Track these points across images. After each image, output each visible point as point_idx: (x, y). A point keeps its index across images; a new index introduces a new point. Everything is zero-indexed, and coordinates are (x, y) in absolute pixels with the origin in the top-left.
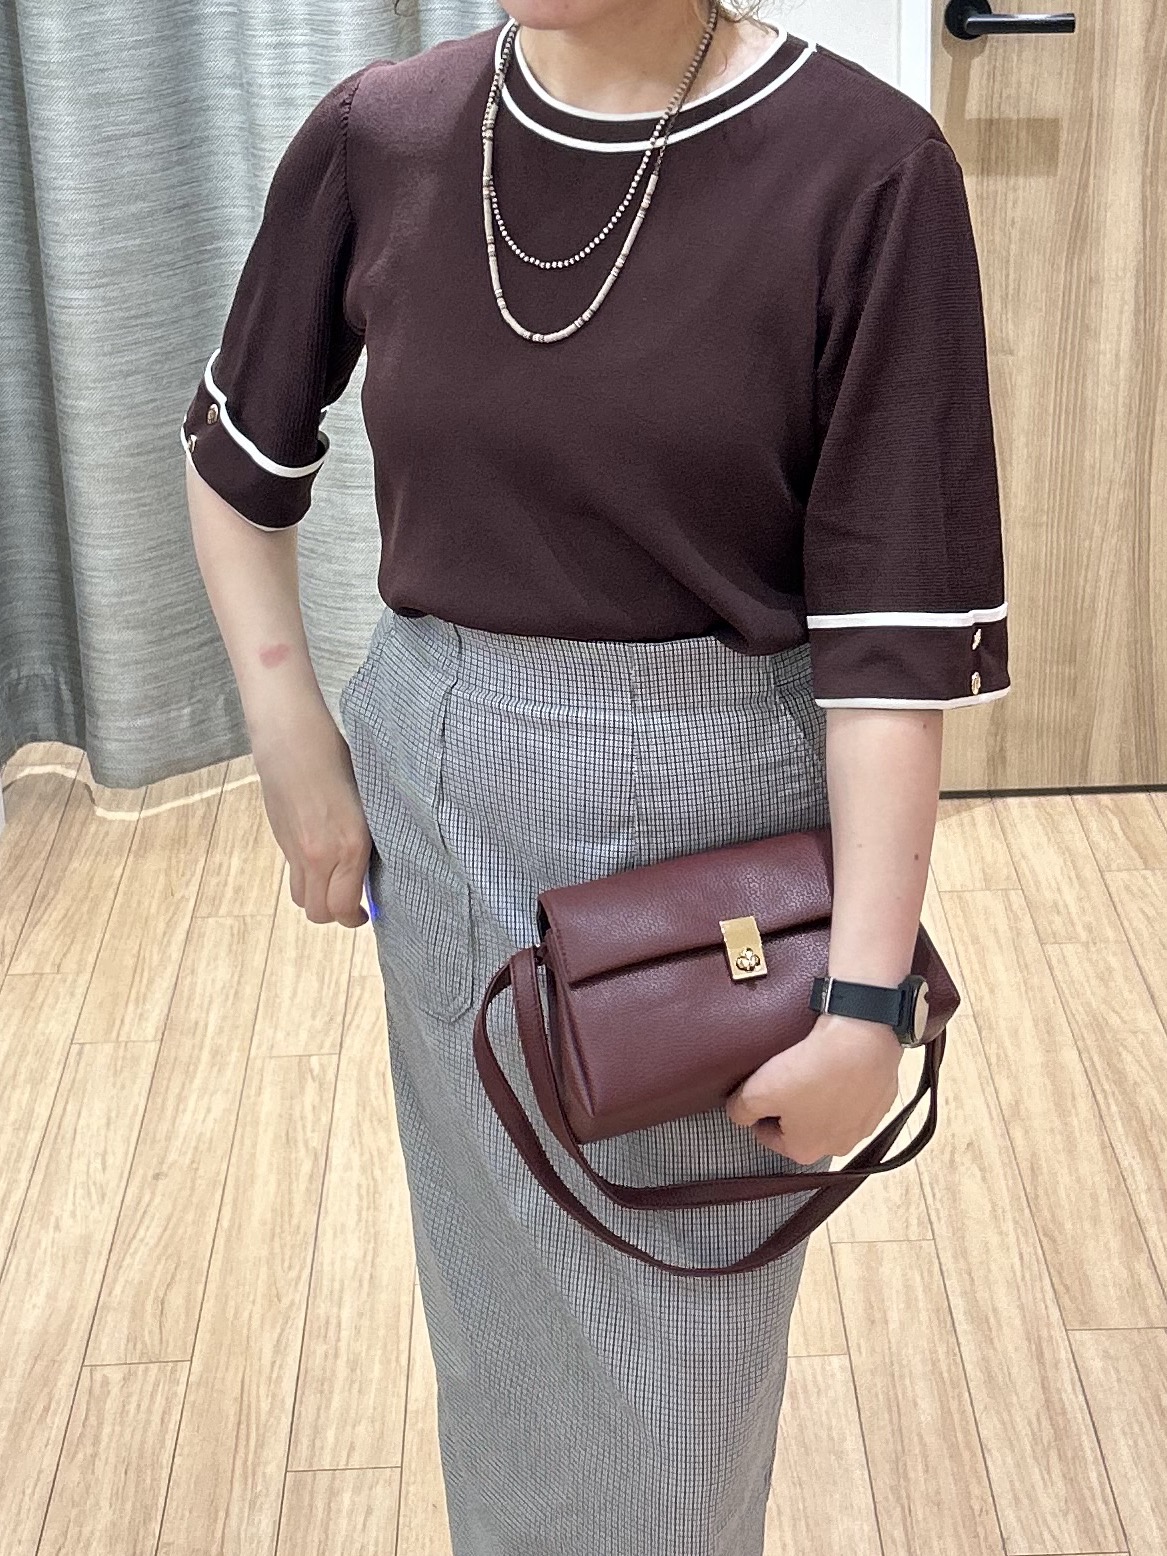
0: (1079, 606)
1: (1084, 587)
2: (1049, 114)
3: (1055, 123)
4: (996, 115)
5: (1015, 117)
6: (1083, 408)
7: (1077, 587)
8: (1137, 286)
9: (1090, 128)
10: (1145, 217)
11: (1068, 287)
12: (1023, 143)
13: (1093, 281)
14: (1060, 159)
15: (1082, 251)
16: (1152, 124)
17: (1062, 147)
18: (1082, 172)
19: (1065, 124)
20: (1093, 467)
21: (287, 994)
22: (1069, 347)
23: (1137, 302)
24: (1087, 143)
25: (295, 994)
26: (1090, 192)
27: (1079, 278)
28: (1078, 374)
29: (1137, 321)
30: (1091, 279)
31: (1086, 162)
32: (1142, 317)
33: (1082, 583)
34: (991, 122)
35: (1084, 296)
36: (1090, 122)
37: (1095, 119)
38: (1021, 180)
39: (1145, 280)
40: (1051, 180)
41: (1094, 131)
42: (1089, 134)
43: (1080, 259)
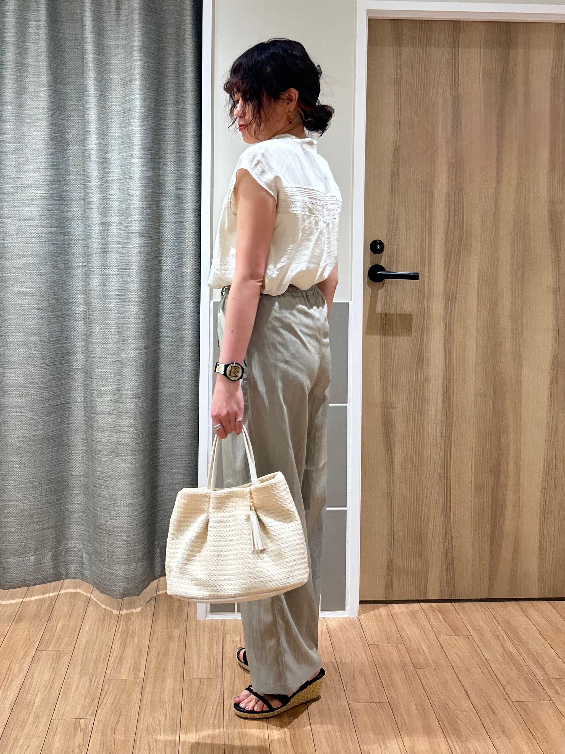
0: (423, 517)
1: (425, 509)
2: (408, 313)
3: (411, 316)
4: (387, 312)
5: (395, 313)
6: (423, 433)
7: (422, 510)
8: (443, 383)
9: (424, 319)
10: (446, 356)
11: (416, 382)
12: (398, 324)
13: (426, 380)
14: (413, 331)
15: (422, 367)
16: (447, 319)
17: (413, 326)
18: (421, 336)
19: (414, 317)
20: (428, 458)
21: (74, 687)
22: (417, 407)
23: (443, 390)
24: (423, 324)
25: (77, 687)
26: (425, 343)
27: (421, 379)
28: (421, 417)
29: (443, 397)
30: (425, 380)
31: (423, 332)
32: (446, 396)
33: (424, 508)
34: (386, 315)
35: (423, 386)
36: (424, 317)
37: (426, 315)
38: (398, 338)
39: (446, 381)
40: (409, 338)
41: (425, 320)
42: (423, 322)
43: (421, 371)
